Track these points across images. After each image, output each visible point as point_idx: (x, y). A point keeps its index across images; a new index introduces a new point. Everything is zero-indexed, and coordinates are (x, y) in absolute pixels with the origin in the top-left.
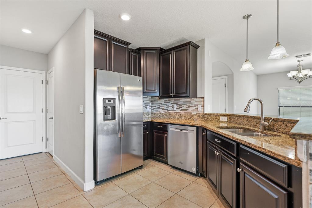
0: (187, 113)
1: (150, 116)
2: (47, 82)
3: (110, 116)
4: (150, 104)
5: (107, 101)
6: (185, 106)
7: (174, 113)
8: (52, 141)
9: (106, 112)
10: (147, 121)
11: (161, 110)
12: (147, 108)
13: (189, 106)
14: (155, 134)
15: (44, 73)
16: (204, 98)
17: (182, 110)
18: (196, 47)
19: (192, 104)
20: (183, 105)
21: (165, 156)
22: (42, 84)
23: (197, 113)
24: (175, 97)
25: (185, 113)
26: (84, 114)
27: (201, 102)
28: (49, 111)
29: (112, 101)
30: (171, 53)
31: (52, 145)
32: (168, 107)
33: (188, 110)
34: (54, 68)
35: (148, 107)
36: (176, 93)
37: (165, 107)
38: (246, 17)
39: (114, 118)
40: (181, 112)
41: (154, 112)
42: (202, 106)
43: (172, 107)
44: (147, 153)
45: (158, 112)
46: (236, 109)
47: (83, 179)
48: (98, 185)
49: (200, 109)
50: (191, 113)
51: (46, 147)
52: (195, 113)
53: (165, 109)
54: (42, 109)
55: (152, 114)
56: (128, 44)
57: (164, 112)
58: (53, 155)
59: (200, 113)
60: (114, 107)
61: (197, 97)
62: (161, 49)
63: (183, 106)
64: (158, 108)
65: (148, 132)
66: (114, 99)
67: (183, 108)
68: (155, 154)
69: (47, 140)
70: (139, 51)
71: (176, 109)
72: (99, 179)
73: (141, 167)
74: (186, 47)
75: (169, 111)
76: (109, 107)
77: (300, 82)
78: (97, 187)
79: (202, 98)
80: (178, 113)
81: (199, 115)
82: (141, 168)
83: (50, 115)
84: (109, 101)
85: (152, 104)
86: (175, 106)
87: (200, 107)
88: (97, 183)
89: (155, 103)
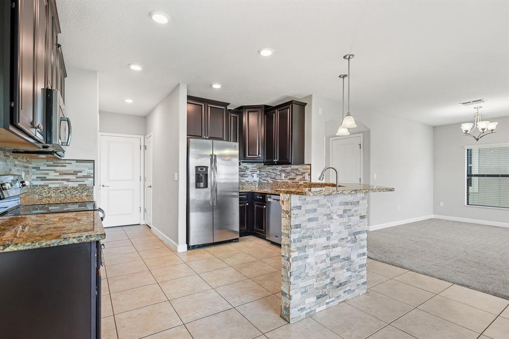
0: (295, 182)
1: (257, 186)
2: (145, 147)
3: (202, 184)
4: (258, 172)
5: (199, 169)
6: (292, 174)
7: (283, 182)
8: (150, 212)
9: (198, 179)
10: (246, 191)
11: (268, 179)
12: (253, 177)
13: (297, 175)
14: (255, 206)
15: (142, 137)
16: (310, 165)
17: (290, 179)
18: (303, 105)
19: (299, 171)
20: (291, 173)
21: (264, 231)
22: (141, 149)
23: (304, 183)
24: (279, 163)
25: (293, 182)
26: (177, 181)
27: (308, 169)
28: (147, 179)
29: (204, 169)
30: (275, 113)
31: (150, 216)
32: (277, 175)
33: (295, 179)
34: (152, 133)
35: (255, 175)
36: (279, 159)
37: (273, 175)
38: (342, 76)
39: (206, 186)
40: (289, 181)
41: (263, 181)
42: (309, 175)
43: (279, 175)
44: (247, 227)
45: (266, 182)
46: (375, 179)
47: (177, 242)
48: (190, 250)
49: (307, 177)
50: (298, 183)
51: (144, 219)
52: (301, 183)
53: (273, 178)
54: (140, 177)
55: (260, 183)
56: (226, 104)
57: (272, 182)
58: (151, 226)
59: (307, 183)
60: (207, 175)
61: (304, 164)
62: (266, 106)
63: (291, 175)
64: (266, 176)
65: (247, 204)
66: (207, 167)
67: (290, 177)
68: (255, 229)
69: (145, 211)
70: (240, 110)
71: (284, 178)
72: (191, 244)
73: (236, 240)
74: (288, 106)
75: (278, 181)
76: (201, 175)
77: (477, 140)
78: (189, 251)
79: (309, 165)
80: (286, 182)
81: (305, 184)
82: (237, 242)
83: (148, 183)
84: (201, 169)
85: (260, 171)
86: (283, 175)
87: (307, 176)
88: (189, 248)
89: (263, 170)
